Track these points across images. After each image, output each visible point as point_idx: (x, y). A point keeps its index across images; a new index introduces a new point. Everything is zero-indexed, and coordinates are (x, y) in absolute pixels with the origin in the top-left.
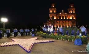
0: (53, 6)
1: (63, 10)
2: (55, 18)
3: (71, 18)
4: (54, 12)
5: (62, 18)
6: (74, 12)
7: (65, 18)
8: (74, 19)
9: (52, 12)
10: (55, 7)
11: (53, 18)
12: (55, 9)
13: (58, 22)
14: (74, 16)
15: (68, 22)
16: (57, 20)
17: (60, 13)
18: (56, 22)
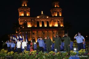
0: (24, 5)
1: (42, 12)
2: (29, 26)
3: (56, 25)
4: (27, 15)
5: (41, 26)
6: (60, 15)
7: (46, 26)
8: (62, 26)
9: (23, 15)
10: (28, 6)
11: (25, 25)
12: (29, 9)
14: (62, 21)
15: (53, 31)
16: (33, 28)
17: (38, 17)
18: (31, 32)
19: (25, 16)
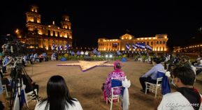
0: (34, 10)
1: (54, 22)
2: (40, 33)
3: (66, 36)
4: (38, 22)
5: (52, 35)
6: (70, 29)
7: (56, 35)
8: (70, 37)
9: (32, 20)
10: (39, 13)
11: (36, 31)
12: (40, 16)
13: (46, 40)
14: (70, 34)
15: (62, 41)
16: (44, 36)
17: (49, 26)
18: (42, 40)
19: (35, 22)
